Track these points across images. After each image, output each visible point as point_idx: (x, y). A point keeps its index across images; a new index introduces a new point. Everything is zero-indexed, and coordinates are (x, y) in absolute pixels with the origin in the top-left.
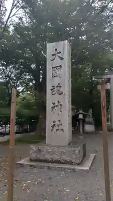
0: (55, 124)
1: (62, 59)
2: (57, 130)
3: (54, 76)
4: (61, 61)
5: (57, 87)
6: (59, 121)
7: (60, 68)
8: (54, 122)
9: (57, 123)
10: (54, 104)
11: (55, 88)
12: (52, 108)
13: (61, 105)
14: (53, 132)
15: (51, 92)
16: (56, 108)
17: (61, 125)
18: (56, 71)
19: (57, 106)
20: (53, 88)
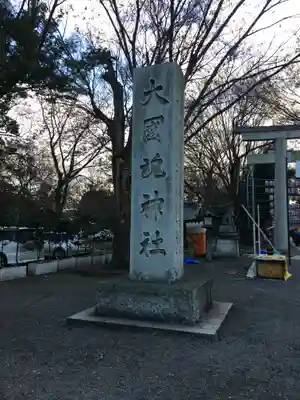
0: (147, 240)
1: (165, 102)
2: (151, 252)
3: (147, 139)
4: (162, 106)
5: (153, 161)
6: (157, 233)
7: (159, 120)
8: (147, 234)
9: (152, 236)
10: (146, 196)
11: (148, 164)
12: (143, 205)
13: (162, 200)
14: (144, 254)
15: (142, 170)
16: (150, 205)
17: (161, 240)
18: (153, 127)
19: (153, 201)
20: (144, 163)
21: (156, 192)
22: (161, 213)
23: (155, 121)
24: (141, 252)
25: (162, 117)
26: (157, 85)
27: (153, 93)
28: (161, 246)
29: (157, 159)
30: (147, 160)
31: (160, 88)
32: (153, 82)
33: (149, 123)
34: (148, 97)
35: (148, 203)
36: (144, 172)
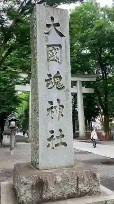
1: (61, 35)
2: (56, 145)
3: (49, 60)
4: (60, 37)
5: (55, 77)
6: (60, 130)
7: (58, 48)
8: (52, 132)
9: (56, 134)
10: (51, 103)
11: (51, 79)
12: (48, 109)
13: (63, 106)
15: (46, 83)
16: (53, 110)
17: (63, 136)
18: (54, 51)
19: (55, 107)
20: (48, 78)
21: (58, 100)
22: (62, 116)
23: (55, 48)
24: (48, 146)
25: (60, 46)
26: (56, 21)
27: (52, 28)
28: (63, 140)
29: (58, 76)
30: (50, 75)
31: (58, 25)
32: (52, 19)
33: (51, 48)
34: (50, 29)
35: (52, 108)
36: (48, 84)
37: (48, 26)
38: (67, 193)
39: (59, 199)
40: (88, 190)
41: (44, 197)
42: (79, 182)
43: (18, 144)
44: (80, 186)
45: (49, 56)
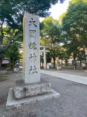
0: (31, 69)
1: (36, 26)
2: (33, 73)
3: (30, 36)
8: (31, 67)
9: (33, 68)
10: (31, 55)
12: (29, 58)
13: (36, 56)
14: (30, 74)
15: (29, 46)
16: (32, 58)
17: (36, 69)
18: (33, 33)
19: (33, 57)
20: (30, 44)
21: (34, 54)
22: (36, 60)
23: (33, 31)
24: (29, 73)
25: (35, 31)
26: (34, 20)
27: (32, 23)
28: (36, 71)
29: (34, 44)
30: (31, 43)
31: (35, 22)
32: (32, 19)
33: (31, 32)
34: (31, 23)
37: (30, 22)
38: (37, 93)
39: (33, 96)
40: (45, 92)
41: (27, 96)
42: (42, 88)
43: (20, 71)
44: (42, 90)
45: (31, 35)
